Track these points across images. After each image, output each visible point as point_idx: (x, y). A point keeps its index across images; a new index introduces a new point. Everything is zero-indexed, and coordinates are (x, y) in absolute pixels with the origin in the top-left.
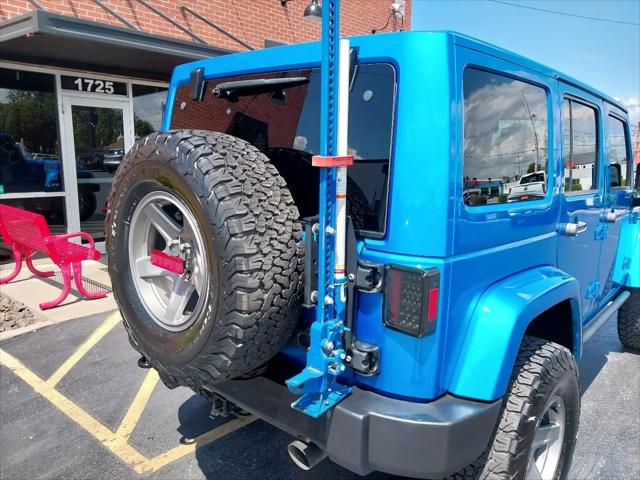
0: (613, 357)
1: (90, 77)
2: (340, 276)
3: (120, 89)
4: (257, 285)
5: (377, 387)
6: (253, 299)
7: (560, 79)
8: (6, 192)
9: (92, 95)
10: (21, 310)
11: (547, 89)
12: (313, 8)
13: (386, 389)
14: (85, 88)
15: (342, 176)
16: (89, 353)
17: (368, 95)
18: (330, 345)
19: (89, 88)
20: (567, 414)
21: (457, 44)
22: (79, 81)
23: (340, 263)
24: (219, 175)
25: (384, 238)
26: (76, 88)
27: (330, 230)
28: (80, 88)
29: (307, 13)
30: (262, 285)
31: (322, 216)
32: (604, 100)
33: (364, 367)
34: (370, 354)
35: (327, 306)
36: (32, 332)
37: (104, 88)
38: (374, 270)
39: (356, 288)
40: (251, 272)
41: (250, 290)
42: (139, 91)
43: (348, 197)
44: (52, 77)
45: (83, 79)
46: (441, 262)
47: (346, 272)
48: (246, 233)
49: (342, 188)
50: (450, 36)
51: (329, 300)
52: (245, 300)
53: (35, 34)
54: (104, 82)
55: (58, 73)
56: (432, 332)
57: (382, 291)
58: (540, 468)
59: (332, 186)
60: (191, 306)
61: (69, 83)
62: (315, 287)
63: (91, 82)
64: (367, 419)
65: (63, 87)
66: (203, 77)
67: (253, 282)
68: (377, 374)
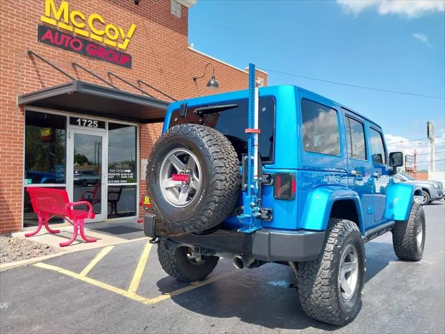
0: (391, 263)
1: (85, 118)
2: (256, 178)
3: (101, 125)
4: (224, 179)
5: (272, 226)
6: (223, 184)
7: (342, 107)
8: (32, 183)
9: (86, 128)
10: (48, 248)
11: (336, 110)
12: (212, 82)
13: (276, 227)
14: (82, 125)
15: (256, 137)
16: (98, 263)
17: (264, 109)
18: (253, 204)
19: (84, 124)
20: (359, 256)
21: (298, 90)
22: (79, 120)
23: (256, 173)
24: (208, 138)
25: (273, 163)
26: (77, 124)
27: (252, 157)
28: (80, 124)
29: (209, 85)
30: (226, 179)
31: (249, 153)
32: (366, 119)
33: (266, 217)
34: (269, 211)
35: (252, 189)
36: (59, 256)
37: (92, 124)
38: (270, 175)
39: (262, 183)
40: (222, 173)
41: (221, 181)
42: (112, 127)
43: (259, 145)
44: (65, 117)
45: (81, 119)
46: (296, 171)
47: (258, 176)
48: (220, 159)
49: (256, 143)
50: (295, 87)
51: (252, 186)
52: (220, 185)
53: (75, 92)
54: (93, 121)
55: (68, 115)
56: (294, 199)
57: (273, 185)
58: (349, 283)
59: (253, 141)
60: (191, 195)
61: (74, 121)
62: (246, 182)
63: (86, 121)
64: (270, 234)
65: (71, 123)
66: (186, 107)
67: (223, 177)
68: (272, 221)
